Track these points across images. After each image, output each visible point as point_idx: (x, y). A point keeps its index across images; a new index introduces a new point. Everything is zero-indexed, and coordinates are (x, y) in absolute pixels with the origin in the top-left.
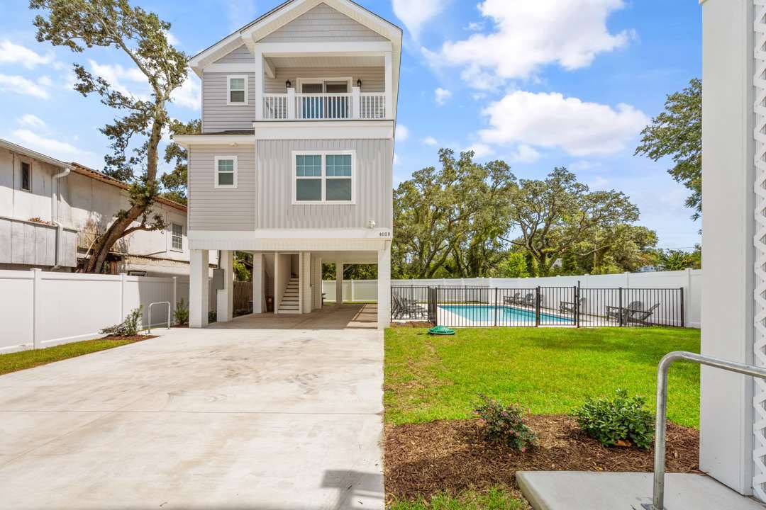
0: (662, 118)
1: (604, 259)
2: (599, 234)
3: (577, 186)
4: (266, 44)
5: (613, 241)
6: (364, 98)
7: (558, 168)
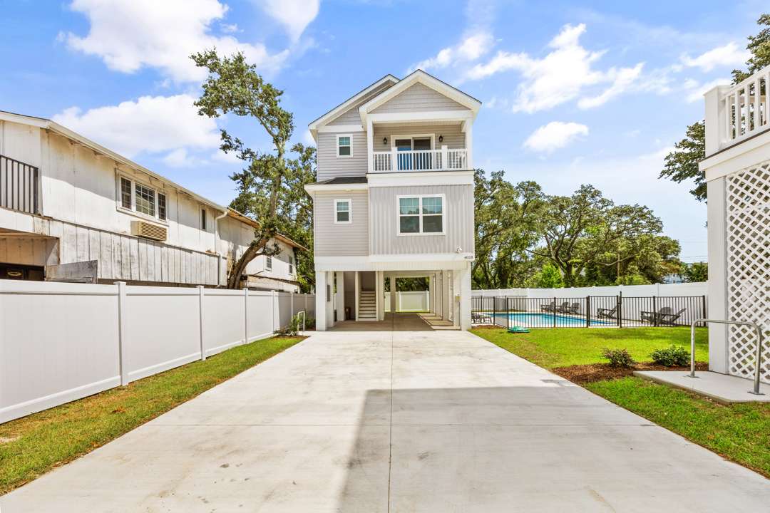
0: (684, 144)
1: (629, 269)
2: (622, 245)
3: (603, 201)
4: (376, 114)
5: (637, 252)
6: (450, 153)
7: (585, 186)
